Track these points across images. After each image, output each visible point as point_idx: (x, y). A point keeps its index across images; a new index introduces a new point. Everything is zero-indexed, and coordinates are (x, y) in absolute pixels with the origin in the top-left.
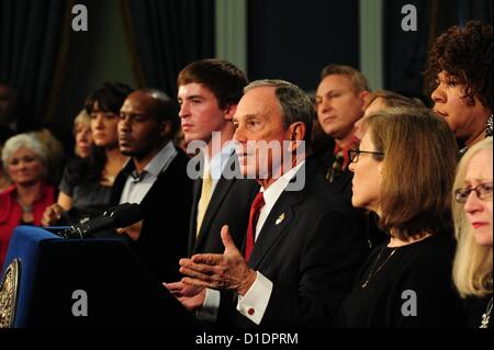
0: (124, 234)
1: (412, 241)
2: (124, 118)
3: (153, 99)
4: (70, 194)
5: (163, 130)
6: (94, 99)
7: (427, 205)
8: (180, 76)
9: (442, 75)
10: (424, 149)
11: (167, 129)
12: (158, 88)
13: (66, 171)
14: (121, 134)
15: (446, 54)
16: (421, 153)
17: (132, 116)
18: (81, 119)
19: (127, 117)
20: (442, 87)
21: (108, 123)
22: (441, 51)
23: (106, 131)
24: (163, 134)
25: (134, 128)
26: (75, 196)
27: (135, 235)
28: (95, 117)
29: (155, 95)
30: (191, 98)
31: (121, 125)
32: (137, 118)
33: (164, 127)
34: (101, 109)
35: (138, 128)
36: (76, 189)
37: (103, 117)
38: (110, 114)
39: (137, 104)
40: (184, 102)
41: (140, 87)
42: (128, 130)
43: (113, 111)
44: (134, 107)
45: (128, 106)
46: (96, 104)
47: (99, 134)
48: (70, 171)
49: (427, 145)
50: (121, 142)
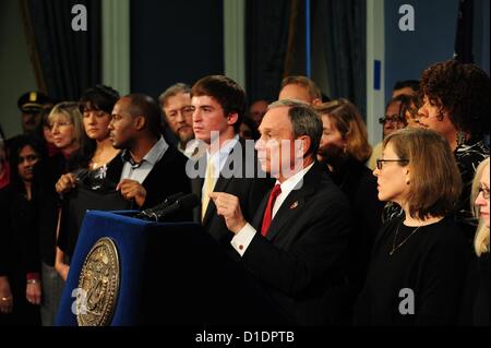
6: (86, 100)
21: (99, 120)
23: (98, 126)
30: (204, 108)
34: (93, 108)
38: (100, 113)
40: (197, 109)
43: (105, 110)
47: (92, 129)
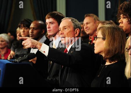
0: (31, 62)
1: (112, 63)
2: (31, 29)
3: (39, 23)
4: (14, 51)
5: (42, 32)
6: (21, 24)
7: (116, 53)
8: (46, 16)
9: (122, 15)
10: (117, 37)
11: (43, 32)
12: (40, 20)
13: (13, 44)
14: (30, 33)
15: (122, 9)
16: (116, 38)
17: (33, 28)
18: (18, 29)
19: (32, 29)
20: (122, 19)
21: (26, 31)
22: (121, 8)
24: (42, 33)
25: (34, 32)
26: (16, 52)
27: (34, 62)
28: (22, 29)
29: (40, 22)
30: (50, 23)
31: (30, 31)
32: (35, 29)
33: (43, 31)
34: (24, 27)
35: (35, 32)
36: (16, 50)
37: (24, 29)
38: (26, 28)
39: (35, 25)
40: (48, 24)
41: (35, 20)
42: (32, 32)
44: (34, 26)
45: (32, 25)
46: (22, 25)
47: (23, 34)
48: (14, 45)
49: (118, 36)
50: (30, 36)
